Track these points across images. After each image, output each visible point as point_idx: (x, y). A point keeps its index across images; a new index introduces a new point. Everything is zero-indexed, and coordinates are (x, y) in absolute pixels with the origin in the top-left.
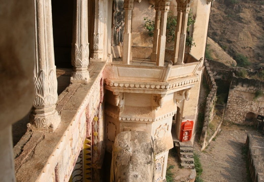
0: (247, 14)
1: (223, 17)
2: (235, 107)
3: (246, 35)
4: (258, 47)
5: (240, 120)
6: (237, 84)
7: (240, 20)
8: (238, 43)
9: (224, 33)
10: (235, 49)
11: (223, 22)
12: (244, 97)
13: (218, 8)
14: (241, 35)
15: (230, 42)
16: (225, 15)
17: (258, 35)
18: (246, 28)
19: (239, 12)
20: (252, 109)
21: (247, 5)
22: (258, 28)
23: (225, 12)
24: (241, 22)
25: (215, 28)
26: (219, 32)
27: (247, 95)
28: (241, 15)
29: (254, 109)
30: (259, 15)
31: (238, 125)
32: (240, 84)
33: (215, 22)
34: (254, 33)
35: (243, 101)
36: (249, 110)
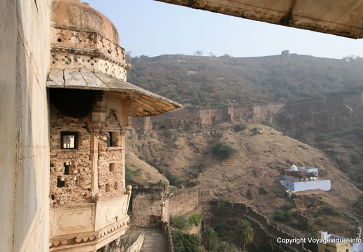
0: (181, 142)
1: (163, 146)
2: (139, 212)
3: (180, 158)
4: (190, 167)
5: (145, 223)
6: (137, 194)
7: (175, 147)
8: (173, 166)
9: (163, 159)
10: (170, 171)
11: (163, 150)
12: (144, 203)
13: (159, 140)
14: (176, 159)
15: (166, 166)
16: (165, 144)
17: (190, 157)
18: (180, 153)
19: (175, 140)
20: (152, 213)
21: (181, 134)
22: (191, 152)
23: (165, 142)
24: (177, 149)
25: (155, 155)
26: (158, 159)
27: (147, 201)
28: (177, 143)
29: (154, 212)
30: (191, 141)
31: (144, 228)
32: (139, 193)
33: (156, 151)
34: (187, 156)
35: (144, 207)
36: (150, 214)
